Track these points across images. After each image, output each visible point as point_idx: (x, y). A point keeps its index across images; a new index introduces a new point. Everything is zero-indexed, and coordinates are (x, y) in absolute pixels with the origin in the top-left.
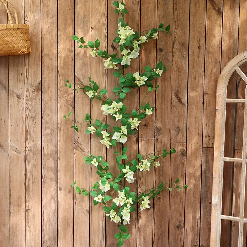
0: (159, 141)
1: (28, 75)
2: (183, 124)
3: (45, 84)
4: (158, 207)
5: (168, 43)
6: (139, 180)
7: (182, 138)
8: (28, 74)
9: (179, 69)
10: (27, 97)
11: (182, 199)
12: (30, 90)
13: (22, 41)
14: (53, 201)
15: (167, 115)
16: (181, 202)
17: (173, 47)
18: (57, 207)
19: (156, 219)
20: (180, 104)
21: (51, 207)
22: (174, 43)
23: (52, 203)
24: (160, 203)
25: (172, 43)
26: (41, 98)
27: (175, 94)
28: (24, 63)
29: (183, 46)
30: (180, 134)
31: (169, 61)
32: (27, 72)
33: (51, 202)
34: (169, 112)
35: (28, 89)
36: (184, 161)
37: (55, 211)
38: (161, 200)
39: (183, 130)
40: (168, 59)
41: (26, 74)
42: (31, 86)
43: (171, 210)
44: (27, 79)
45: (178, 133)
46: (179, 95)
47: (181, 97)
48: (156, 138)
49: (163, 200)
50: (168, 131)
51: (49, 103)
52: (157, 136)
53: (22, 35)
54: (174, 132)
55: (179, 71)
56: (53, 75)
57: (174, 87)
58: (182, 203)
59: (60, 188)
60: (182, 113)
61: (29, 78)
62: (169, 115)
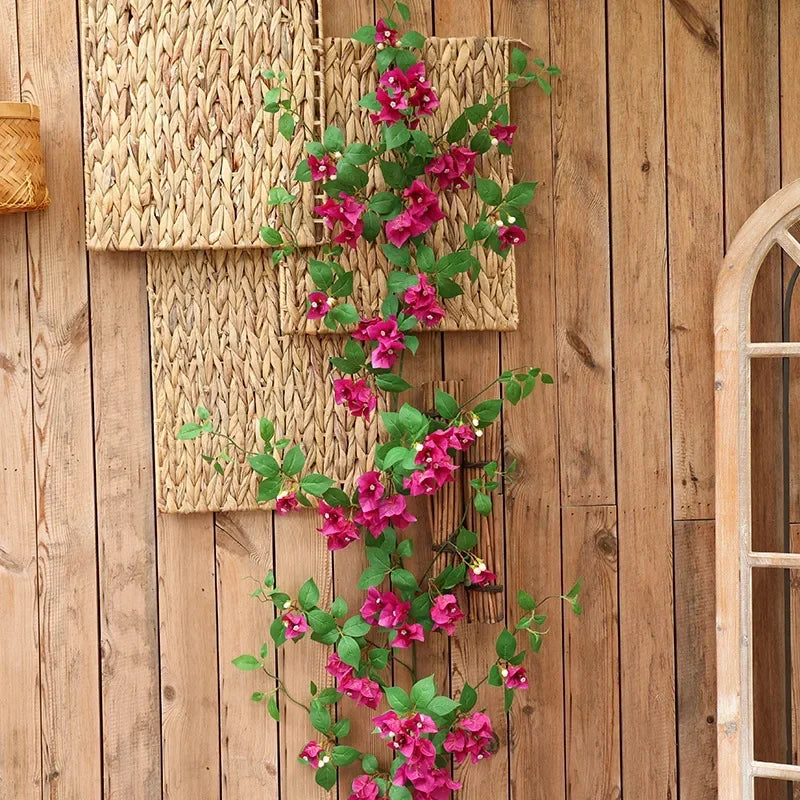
0: (520, 506)
1: (41, 285)
2: (602, 438)
3: (105, 315)
4: (525, 741)
5: (537, 156)
6: (453, 647)
7: (599, 487)
8: (41, 282)
9: (577, 246)
10: (39, 366)
11: (610, 710)
12: (49, 338)
13: (13, 163)
14: (142, 737)
15: (545, 411)
16: (605, 720)
17: (555, 169)
18: (158, 760)
19: (519, 785)
20: (588, 370)
21: (135, 761)
22: (557, 156)
23: (141, 744)
24: (530, 726)
25: (549, 155)
26: (89, 366)
27: (568, 333)
28: (23, 244)
29: (588, 163)
30: (594, 475)
31: (542, 221)
32: (37, 274)
33: (135, 744)
34: (551, 398)
35: (41, 338)
36: (610, 571)
37: (151, 773)
38: (535, 715)
39: (601, 459)
40: (539, 211)
41: (34, 281)
42: (51, 326)
43: (573, 751)
44: (38, 299)
45: (586, 472)
46: (582, 337)
47: (589, 345)
48: (507, 493)
49: (542, 714)
50: (550, 466)
51: (121, 383)
52: (512, 487)
53: (13, 141)
54: (571, 471)
55: (578, 256)
57: (564, 312)
58: (610, 724)
59: (167, 688)
60: (597, 404)
61: (44, 294)
62: (550, 412)
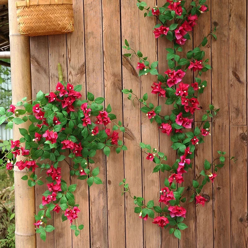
0: (216, 125)
1: (71, 56)
2: (243, 104)
3: (90, 66)
4: (218, 198)
5: (224, 16)
6: (196, 169)
7: (241, 120)
8: (71, 55)
9: (236, 44)
10: (70, 81)
11: (244, 189)
12: (73, 73)
13: (67, 18)
14: (101, 196)
15: (225, 95)
16: (243, 192)
17: (229, 20)
18: (106, 203)
19: (216, 212)
20: (238, 83)
21: (99, 203)
22: (230, 16)
23: (101, 198)
24: (220, 193)
25: (228, 15)
26: (85, 81)
27: (232, 72)
28: (65, 44)
29: (240, 18)
30: (240, 116)
31: (225, 36)
32: (69, 53)
33: (99, 198)
34: (227, 92)
35: (71, 73)
36: (245, 146)
37: (104, 207)
38: (221, 190)
39: (242, 111)
40: (224, 33)
41: (69, 55)
42: (74, 69)
43: (233, 201)
44: (70, 61)
45: (238, 115)
46: (237, 73)
47: (239, 75)
48: (213, 121)
49: (223, 190)
50: (226, 113)
51: (95, 87)
52: (214, 119)
54: (233, 115)
55: (236, 47)
56: (98, 55)
57: (231, 65)
58: (244, 193)
59: (109, 181)
60: (241, 93)
61: (72, 59)
62: (226, 96)
